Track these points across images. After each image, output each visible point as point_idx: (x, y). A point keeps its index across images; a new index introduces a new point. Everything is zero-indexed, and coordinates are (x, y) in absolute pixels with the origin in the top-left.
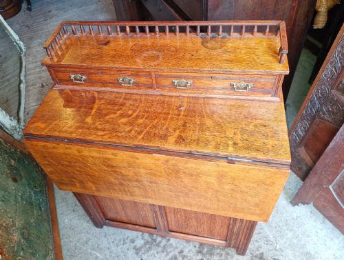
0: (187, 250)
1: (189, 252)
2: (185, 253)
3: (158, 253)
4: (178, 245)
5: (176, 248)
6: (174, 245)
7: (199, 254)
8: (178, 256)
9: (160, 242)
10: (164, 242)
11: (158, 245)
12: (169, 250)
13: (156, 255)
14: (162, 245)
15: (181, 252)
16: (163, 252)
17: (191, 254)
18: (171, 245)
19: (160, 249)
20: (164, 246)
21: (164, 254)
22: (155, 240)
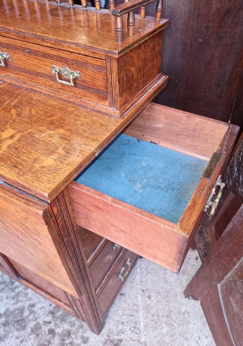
0: (40, 306)
1: (41, 308)
2: (35, 309)
3: (7, 298)
4: (33, 297)
5: (30, 299)
6: (30, 295)
7: (50, 315)
8: (26, 309)
9: (17, 287)
10: (21, 288)
11: (12, 290)
12: (21, 299)
13: (4, 300)
14: (17, 290)
15: (33, 306)
16: (13, 298)
17: (41, 312)
18: (27, 294)
19: (13, 294)
20: (18, 293)
21: (13, 302)
22: (12, 283)
